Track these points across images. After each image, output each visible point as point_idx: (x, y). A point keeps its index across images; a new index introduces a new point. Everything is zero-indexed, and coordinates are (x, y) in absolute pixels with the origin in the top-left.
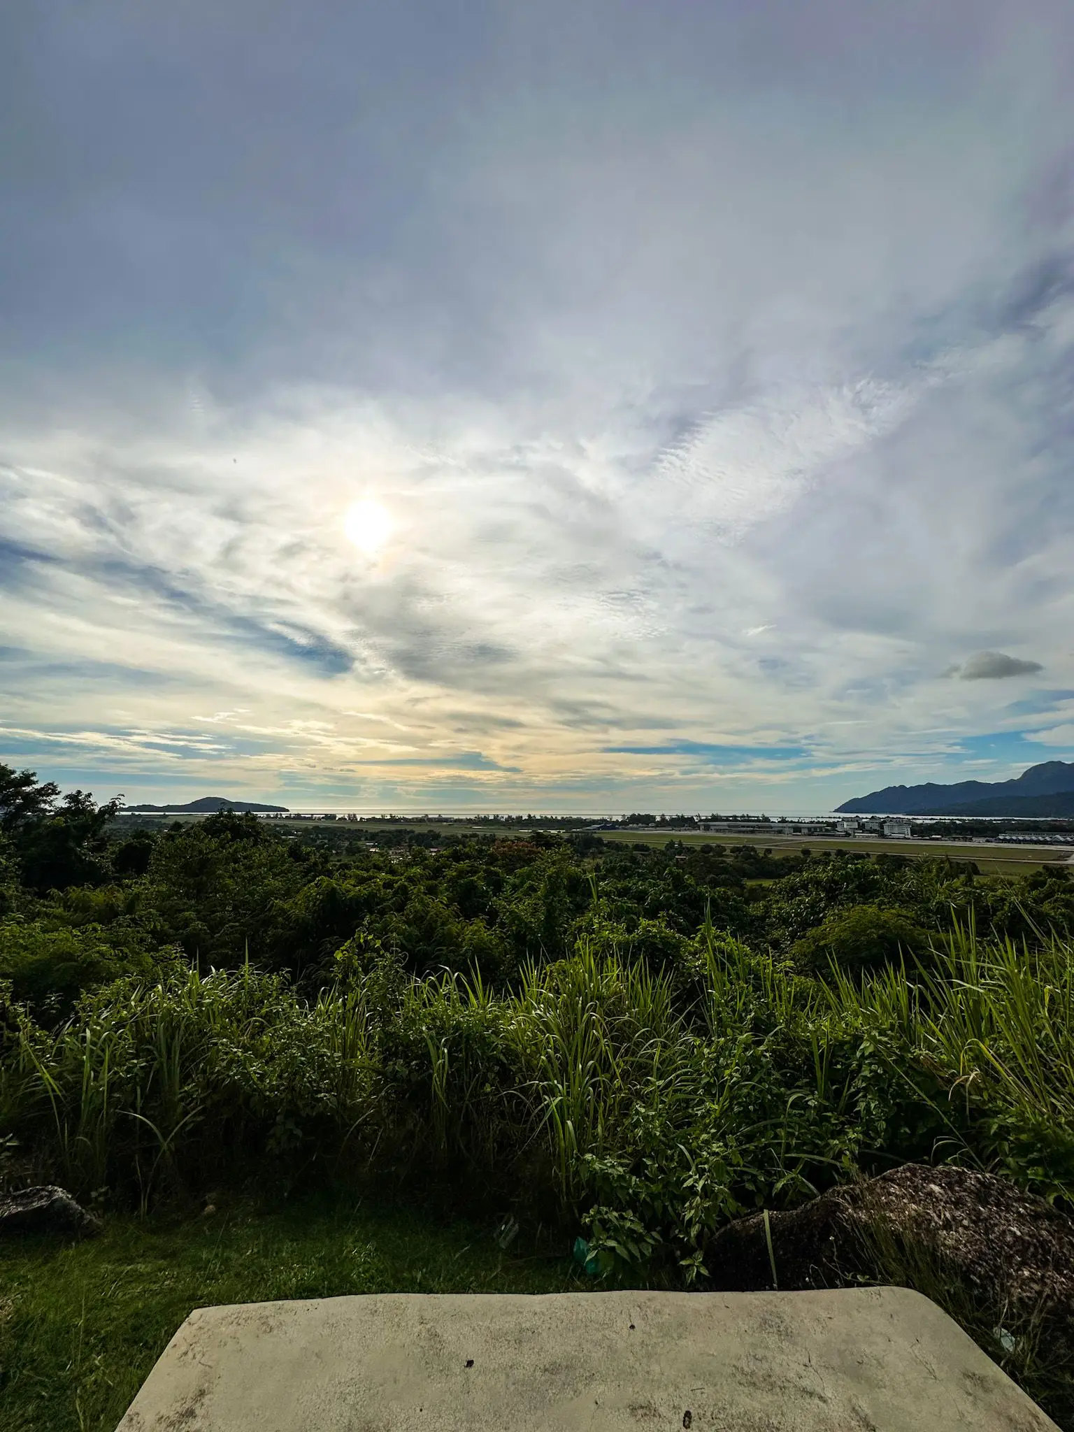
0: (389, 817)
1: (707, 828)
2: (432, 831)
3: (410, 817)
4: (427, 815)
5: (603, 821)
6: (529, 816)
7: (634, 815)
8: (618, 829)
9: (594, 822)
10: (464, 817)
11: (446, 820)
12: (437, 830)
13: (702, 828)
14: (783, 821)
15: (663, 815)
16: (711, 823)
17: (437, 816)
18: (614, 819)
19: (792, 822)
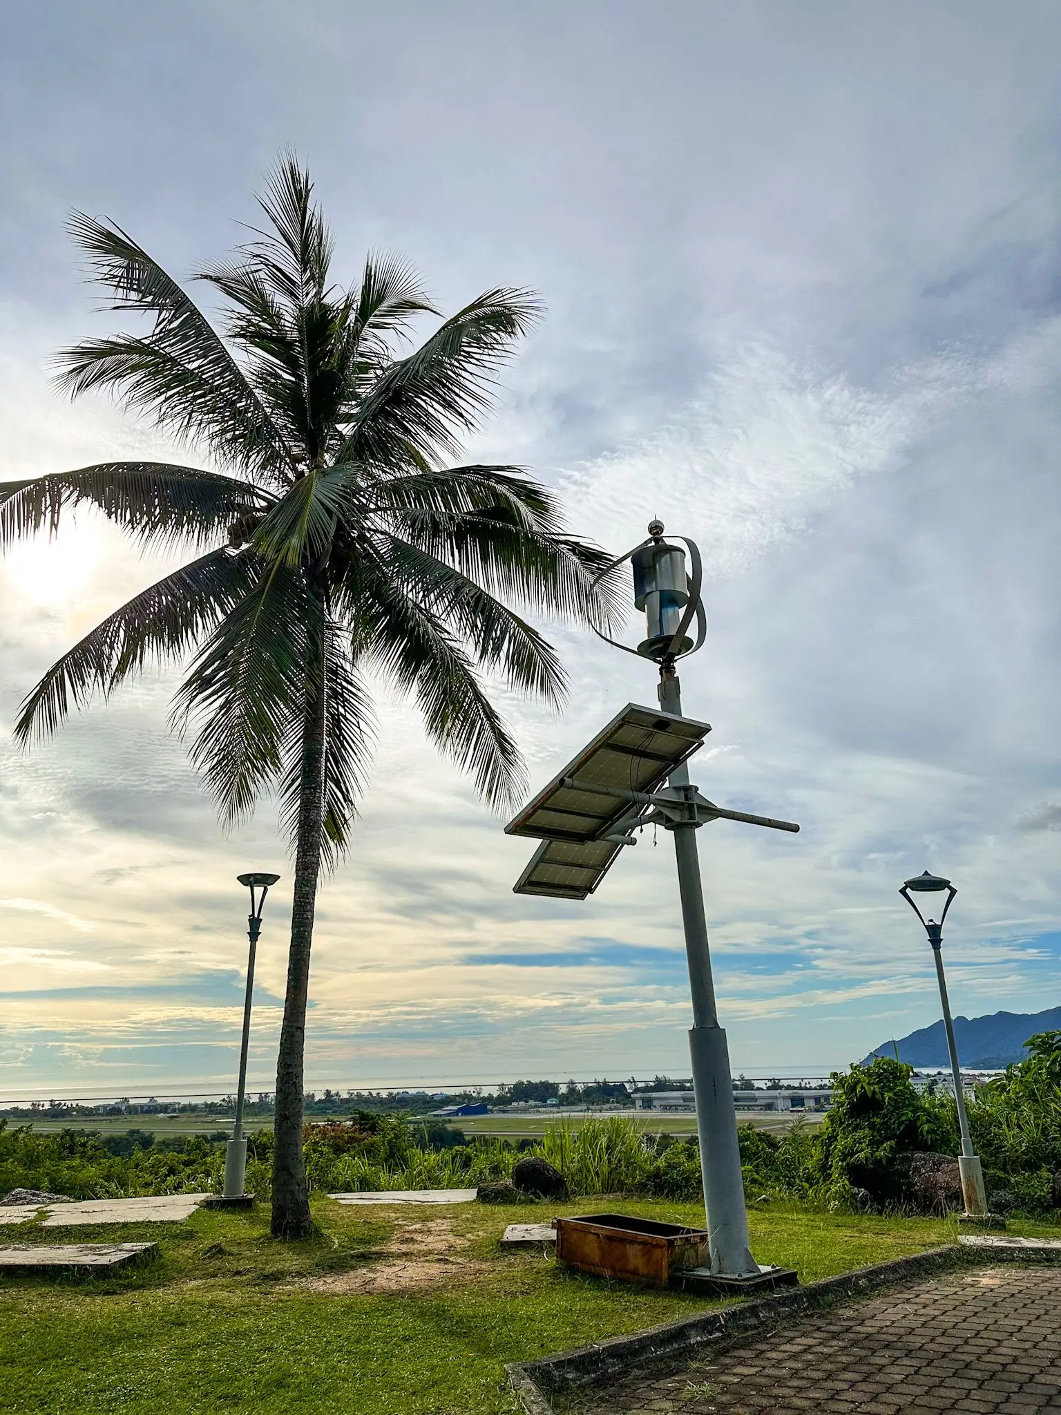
0: (47, 1106)
1: (648, 1104)
2: (138, 1132)
3: (91, 1105)
4: (126, 1099)
5: (466, 1097)
6: (328, 1093)
7: (521, 1083)
8: (492, 1111)
9: (448, 1100)
10: (199, 1101)
11: (165, 1108)
12: (145, 1129)
13: (639, 1103)
14: (775, 1086)
15: (572, 1083)
16: (654, 1095)
17: (146, 1101)
18: (485, 1094)
19: (789, 1087)
